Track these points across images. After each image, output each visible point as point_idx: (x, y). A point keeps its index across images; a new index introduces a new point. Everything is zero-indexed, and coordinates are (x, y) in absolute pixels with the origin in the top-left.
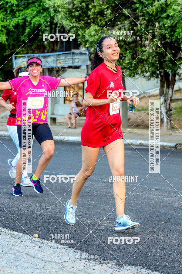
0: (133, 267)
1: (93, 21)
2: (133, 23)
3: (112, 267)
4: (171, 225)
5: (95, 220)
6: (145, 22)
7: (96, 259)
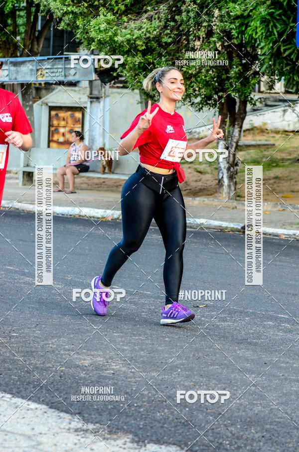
0: (163, 447)
1: (103, 3)
2: (174, 9)
3: (125, 446)
4: (232, 372)
5: (97, 359)
6: (195, 8)
7: (97, 430)
